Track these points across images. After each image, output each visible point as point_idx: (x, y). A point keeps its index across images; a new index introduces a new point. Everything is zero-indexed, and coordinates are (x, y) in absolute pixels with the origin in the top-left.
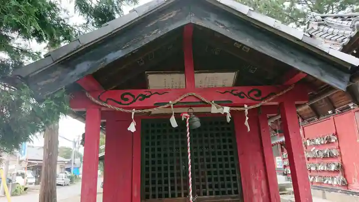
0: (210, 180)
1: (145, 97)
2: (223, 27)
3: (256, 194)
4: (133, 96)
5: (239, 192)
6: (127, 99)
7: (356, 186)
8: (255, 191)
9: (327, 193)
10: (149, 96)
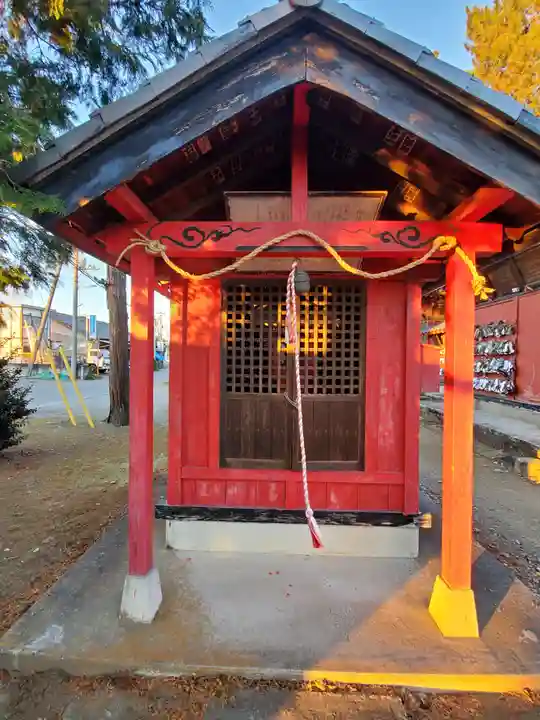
0: (320, 373)
1: (220, 236)
2: (367, 90)
3: (384, 395)
4: (202, 233)
5: (360, 391)
6: (192, 238)
7: (528, 395)
8: (384, 391)
9: (482, 403)
10: (227, 235)
